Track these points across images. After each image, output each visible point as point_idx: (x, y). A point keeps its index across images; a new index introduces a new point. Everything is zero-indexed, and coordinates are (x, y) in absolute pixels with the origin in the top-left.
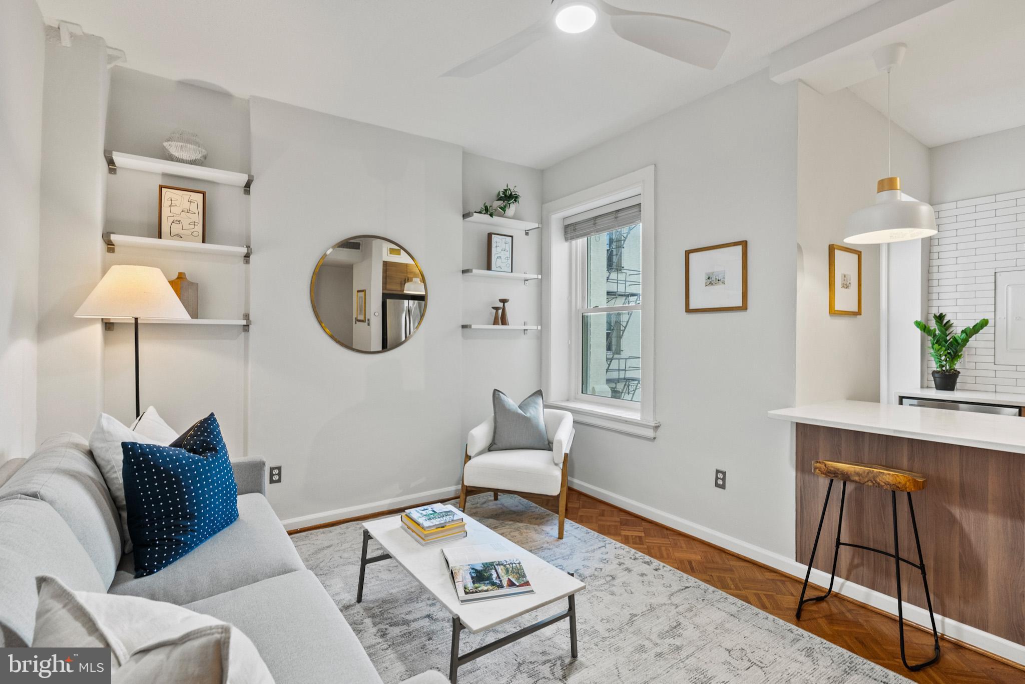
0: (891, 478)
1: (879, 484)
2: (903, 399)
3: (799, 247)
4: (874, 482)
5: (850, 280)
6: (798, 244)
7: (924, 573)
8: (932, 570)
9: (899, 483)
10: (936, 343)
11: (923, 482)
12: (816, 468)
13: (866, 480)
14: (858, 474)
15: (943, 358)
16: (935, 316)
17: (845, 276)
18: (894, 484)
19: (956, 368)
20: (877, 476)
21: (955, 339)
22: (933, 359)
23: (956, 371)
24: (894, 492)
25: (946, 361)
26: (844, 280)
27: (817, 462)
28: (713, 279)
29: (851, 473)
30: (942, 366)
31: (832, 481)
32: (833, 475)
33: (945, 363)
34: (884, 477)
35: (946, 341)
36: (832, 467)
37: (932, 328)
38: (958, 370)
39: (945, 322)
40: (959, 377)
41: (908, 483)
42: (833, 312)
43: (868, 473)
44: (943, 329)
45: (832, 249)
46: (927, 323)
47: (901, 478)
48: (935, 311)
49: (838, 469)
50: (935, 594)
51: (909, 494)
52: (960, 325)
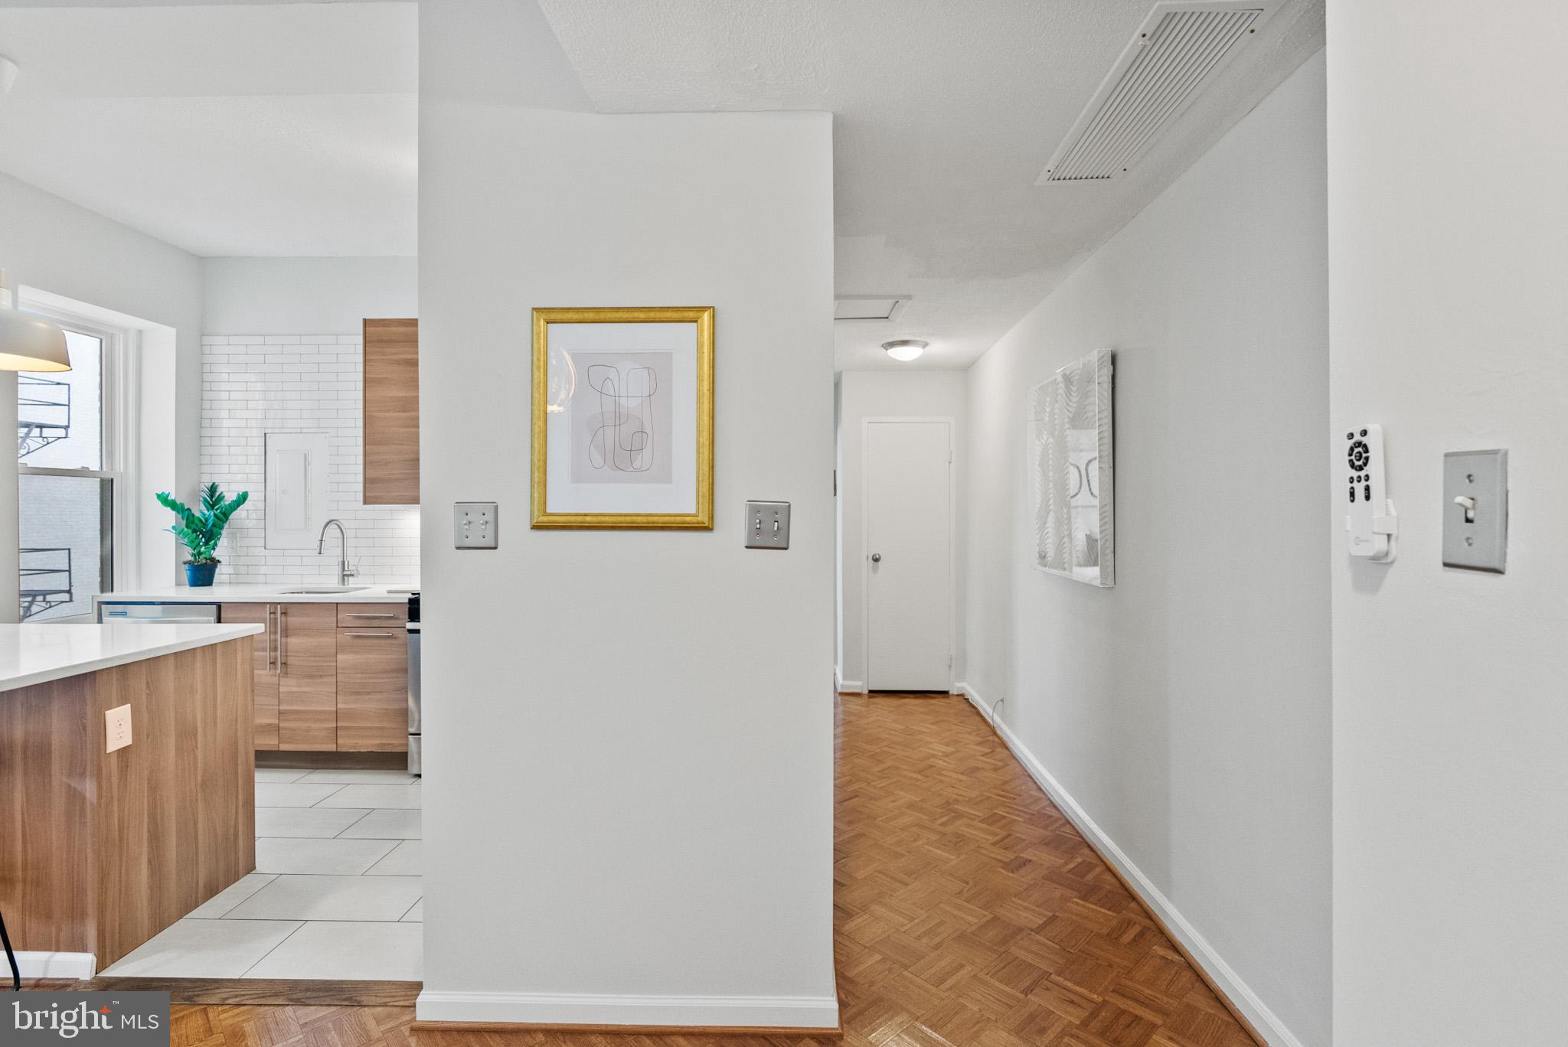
2: (102, 606)
19: (216, 555)
23: (215, 559)
30: (197, 554)
39: (217, 495)
48: (207, 479)
52: (230, 497)
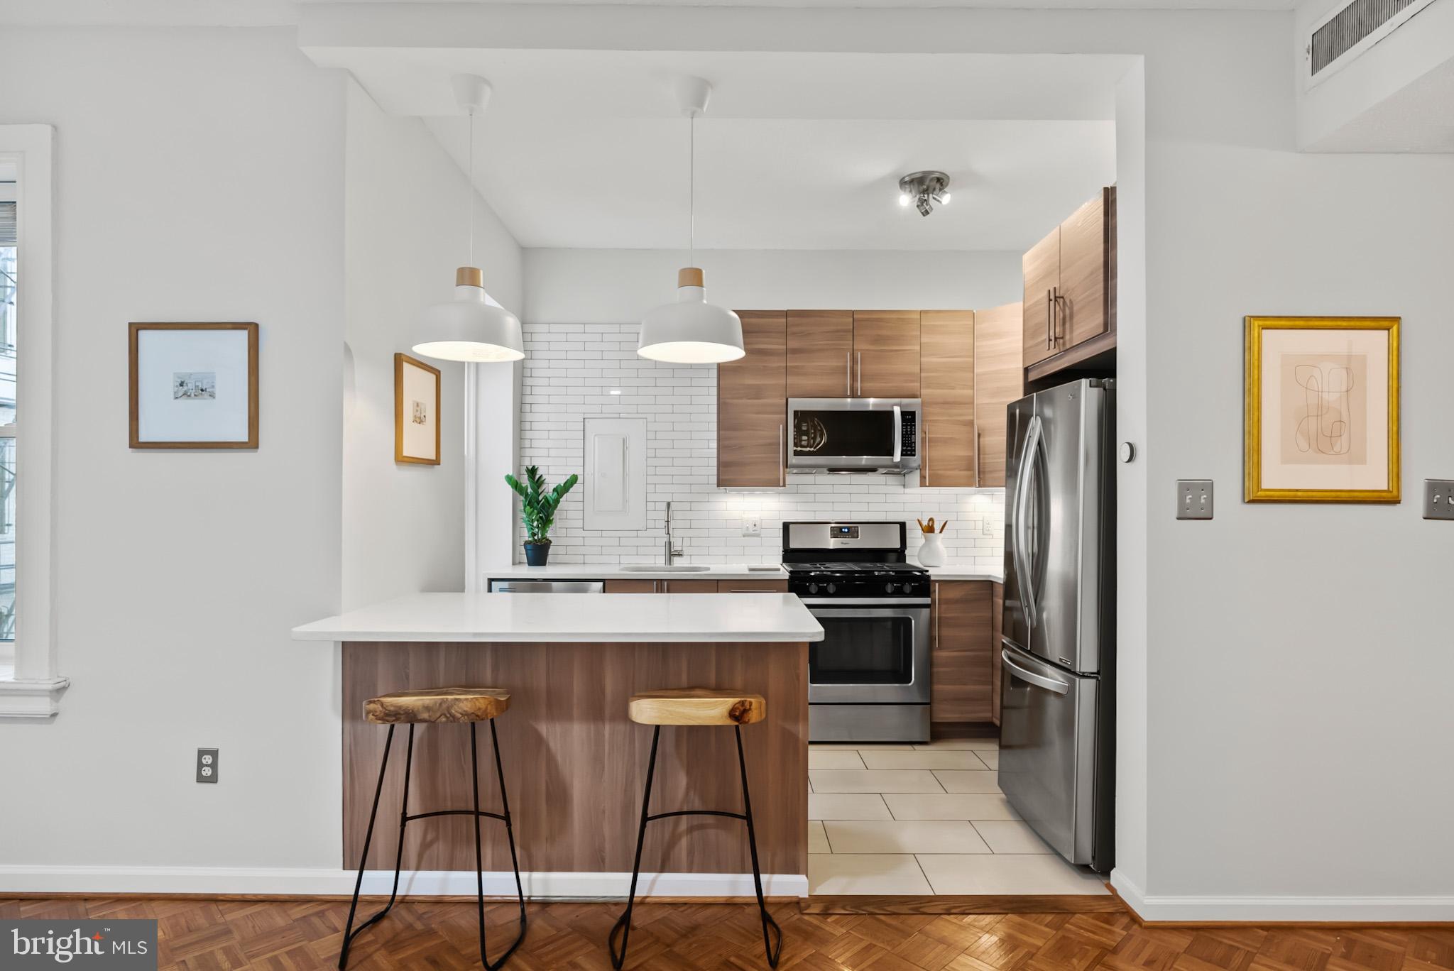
0: (469, 705)
1: (454, 717)
2: (493, 583)
3: (347, 350)
4: (448, 716)
5: (425, 412)
6: (345, 343)
7: (509, 825)
8: (518, 815)
9: (479, 709)
10: (528, 505)
11: (507, 699)
12: (368, 713)
13: (438, 714)
14: (427, 708)
15: (535, 524)
16: (528, 470)
17: (418, 405)
18: (473, 713)
19: (548, 535)
20: (452, 706)
21: (546, 498)
22: (525, 526)
23: (547, 540)
24: (473, 724)
25: (538, 527)
26: (417, 411)
27: (370, 702)
28: (190, 386)
29: (418, 709)
30: (534, 534)
31: (392, 727)
32: (393, 717)
33: (537, 530)
34: (461, 704)
35: (538, 502)
36: (392, 705)
37: (524, 485)
38: (550, 539)
39: (537, 477)
40: (551, 547)
41: (489, 707)
42: (401, 460)
43: (440, 704)
44: (536, 487)
45: (399, 360)
46: (519, 478)
47: (481, 701)
48: (528, 463)
49: (400, 707)
50: (522, 847)
51: (492, 720)
52: (552, 481)
